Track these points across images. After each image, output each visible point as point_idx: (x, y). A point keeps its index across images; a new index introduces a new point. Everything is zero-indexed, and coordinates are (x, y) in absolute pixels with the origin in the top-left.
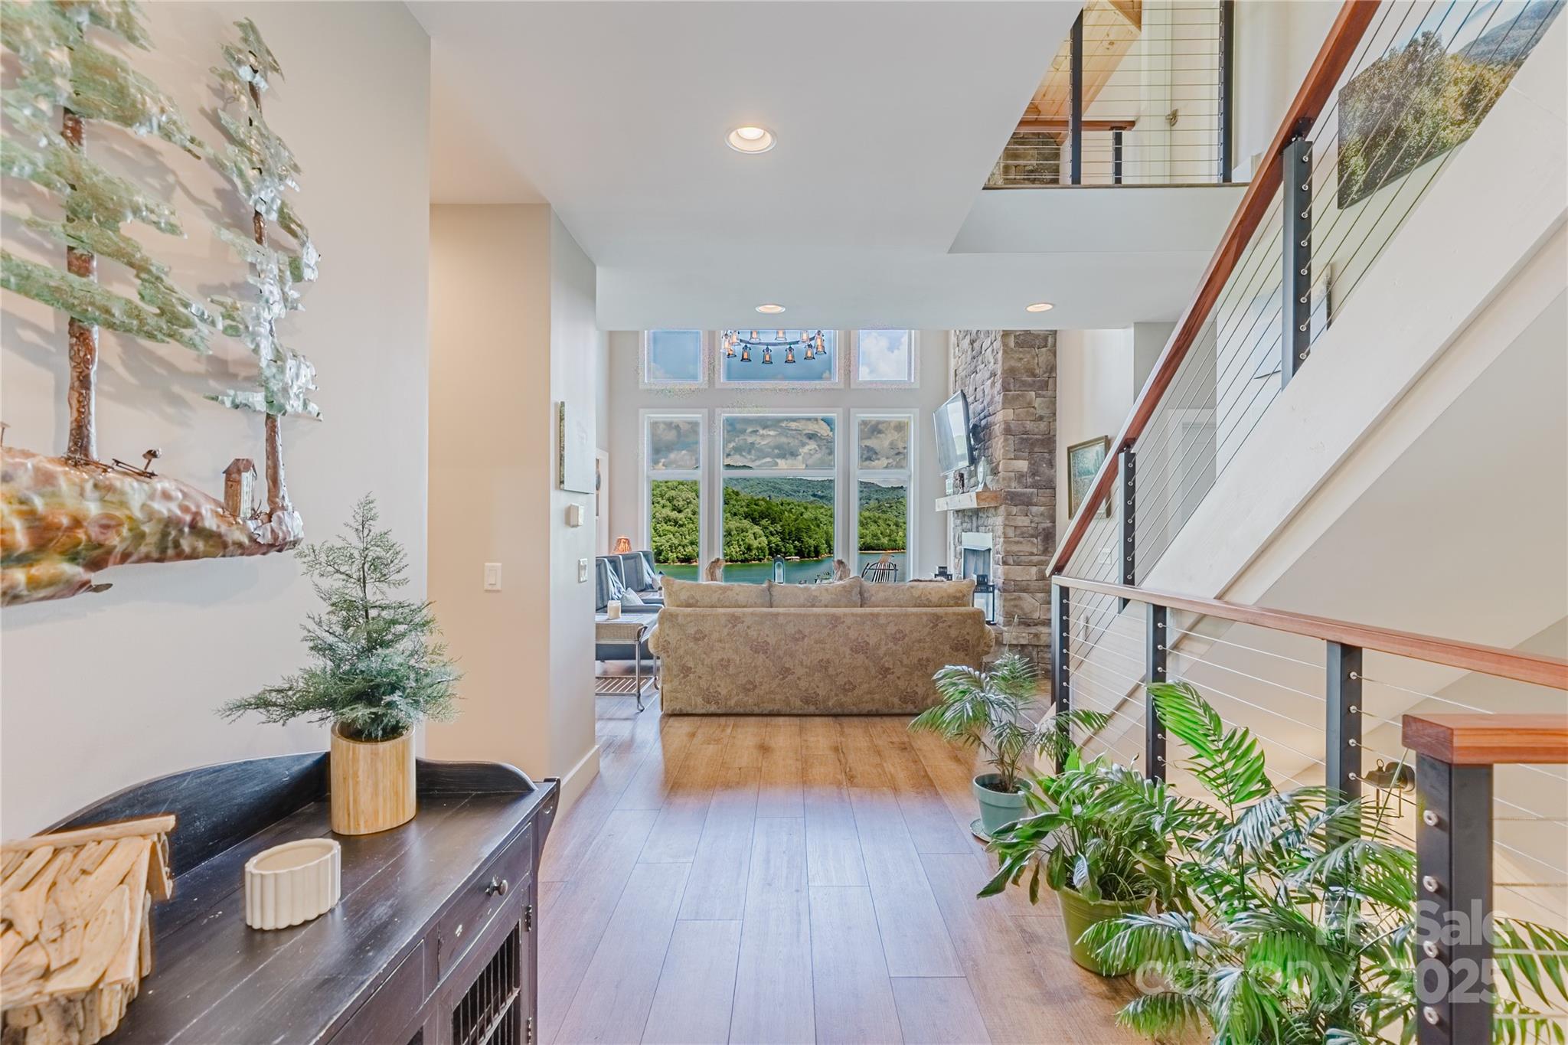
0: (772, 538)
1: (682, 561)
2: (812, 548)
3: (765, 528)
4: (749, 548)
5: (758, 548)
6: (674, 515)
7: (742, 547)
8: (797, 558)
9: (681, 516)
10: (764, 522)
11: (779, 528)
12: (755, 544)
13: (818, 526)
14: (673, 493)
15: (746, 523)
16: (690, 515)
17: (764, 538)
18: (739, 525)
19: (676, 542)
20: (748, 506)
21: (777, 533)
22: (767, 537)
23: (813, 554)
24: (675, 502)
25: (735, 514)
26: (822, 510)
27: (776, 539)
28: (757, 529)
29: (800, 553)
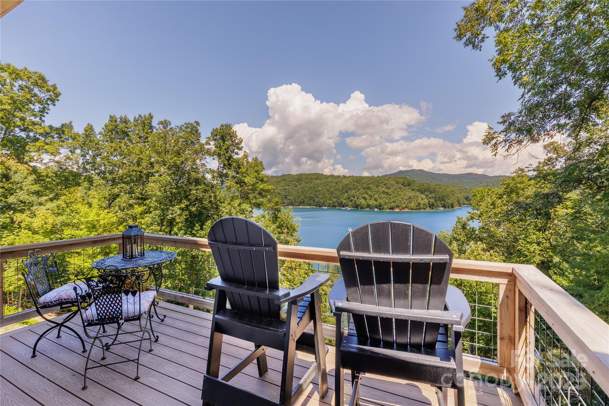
0: (430, 200)
1: (390, 209)
2: (450, 204)
3: (427, 196)
4: (419, 204)
5: (424, 204)
6: (387, 190)
7: (416, 204)
8: (442, 209)
9: (390, 191)
10: (426, 193)
11: (434, 196)
12: (422, 202)
13: (453, 194)
14: (386, 182)
15: (418, 194)
16: (393, 191)
17: (426, 200)
18: (414, 194)
19: (387, 201)
20: (419, 186)
21: (433, 198)
22: (428, 199)
23: (450, 207)
24: (387, 185)
25: (413, 190)
26: (456, 187)
27: (432, 201)
28: (423, 196)
29: (444, 206)
